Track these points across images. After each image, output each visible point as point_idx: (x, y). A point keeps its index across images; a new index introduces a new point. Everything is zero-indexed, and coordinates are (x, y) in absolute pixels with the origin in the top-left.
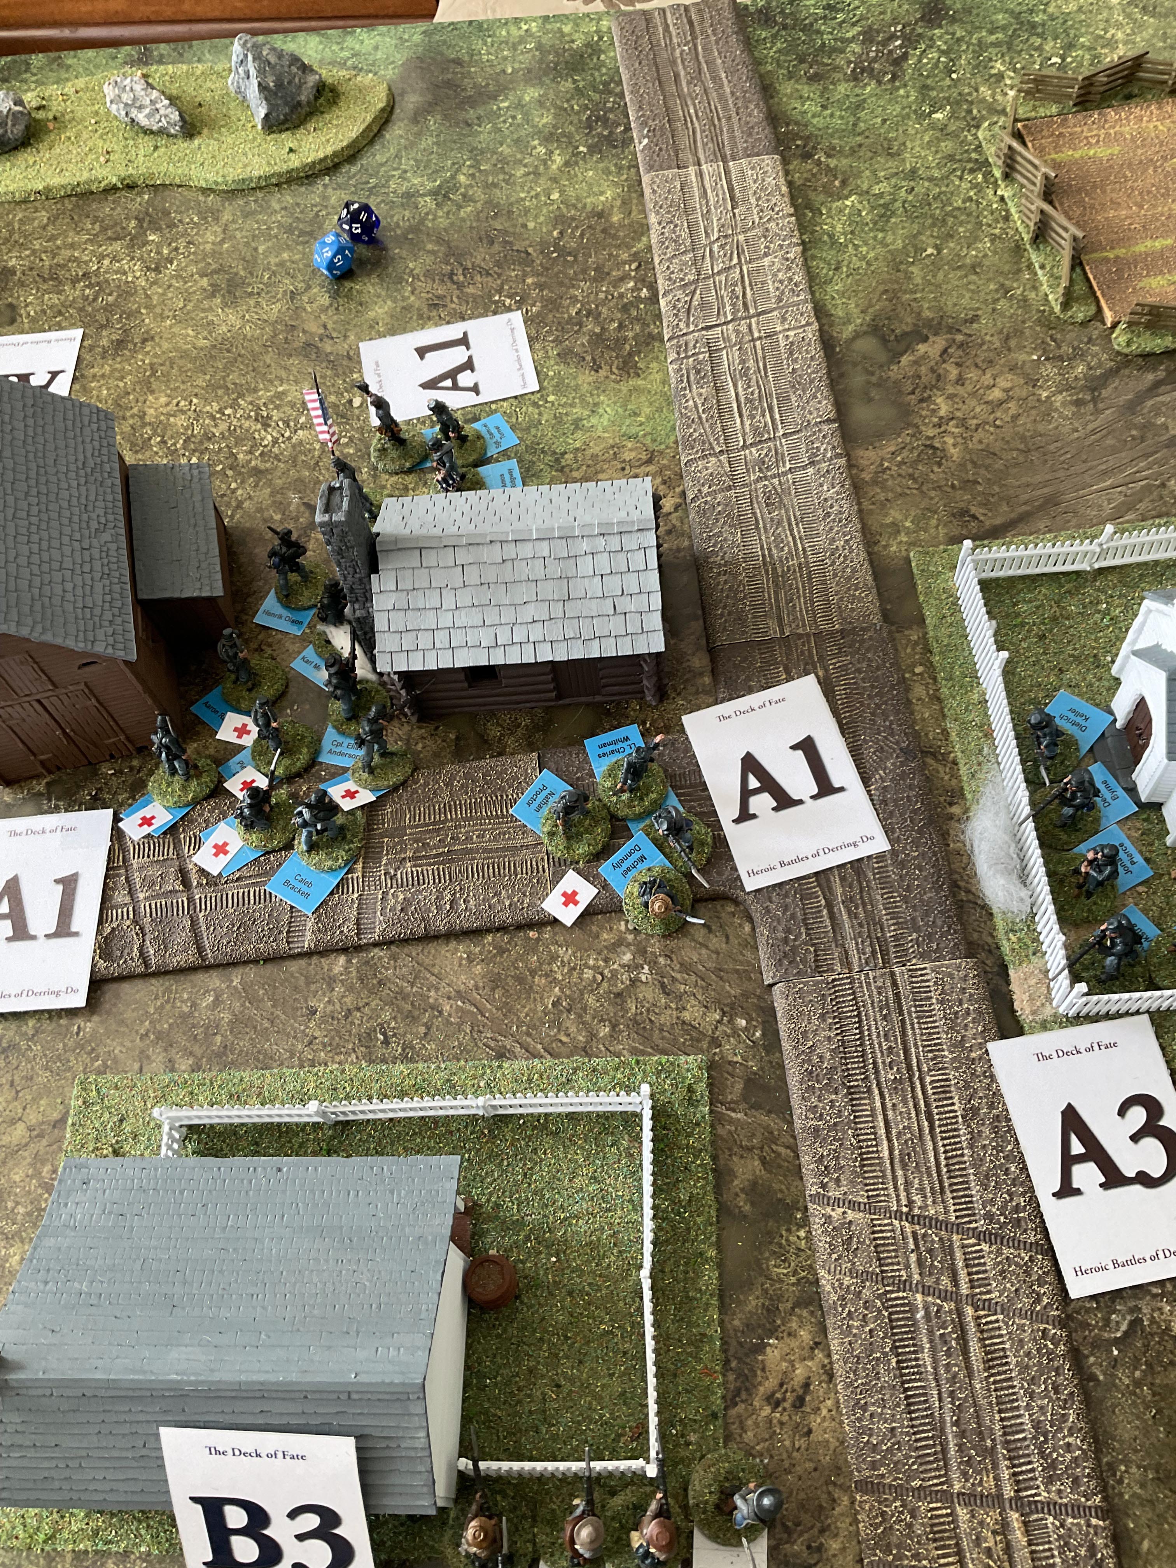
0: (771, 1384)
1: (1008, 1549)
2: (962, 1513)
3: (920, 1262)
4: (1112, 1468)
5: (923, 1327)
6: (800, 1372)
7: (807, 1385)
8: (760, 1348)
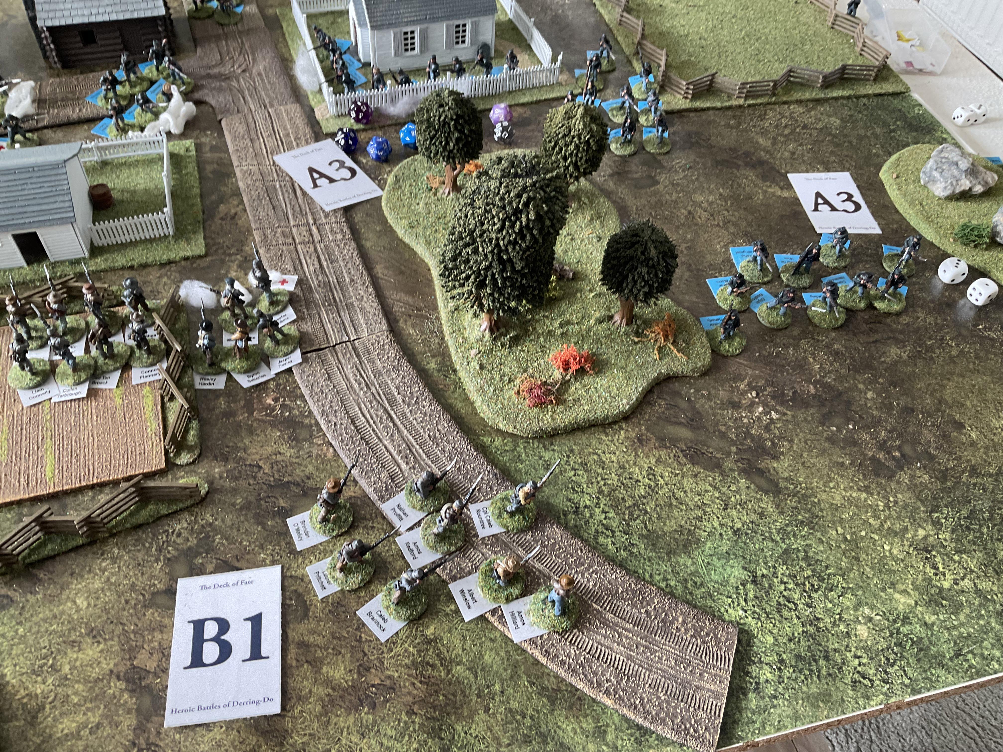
0: (222, 215)
1: (312, 235)
2: (294, 230)
3: (277, 175)
4: (351, 216)
5: (279, 190)
6: (233, 211)
7: (236, 214)
8: (218, 207)
